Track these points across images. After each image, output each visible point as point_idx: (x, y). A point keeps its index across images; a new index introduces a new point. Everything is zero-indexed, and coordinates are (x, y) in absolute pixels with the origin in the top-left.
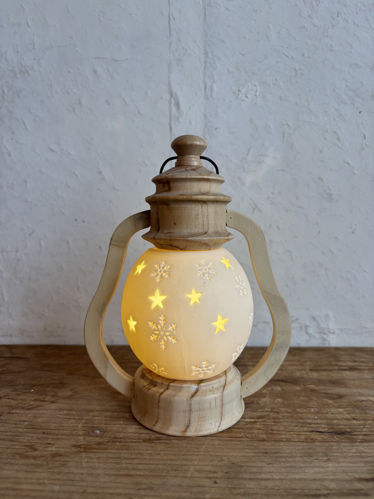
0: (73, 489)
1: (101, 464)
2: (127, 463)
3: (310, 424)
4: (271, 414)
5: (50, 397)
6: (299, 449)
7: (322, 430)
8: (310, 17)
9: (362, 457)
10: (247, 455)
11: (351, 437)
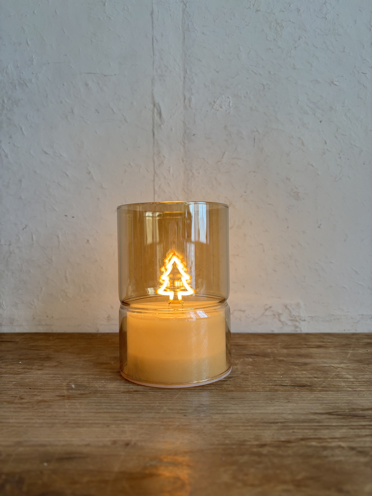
0: (56, 421)
1: (83, 406)
2: (106, 406)
3: (275, 381)
4: (241, 375)
5: (37, 366)
6: (262, 396)
7: (286, 384)
8: (275, 41)
9: (320, 400)
10: (215, 400)
11: (311, 388)
